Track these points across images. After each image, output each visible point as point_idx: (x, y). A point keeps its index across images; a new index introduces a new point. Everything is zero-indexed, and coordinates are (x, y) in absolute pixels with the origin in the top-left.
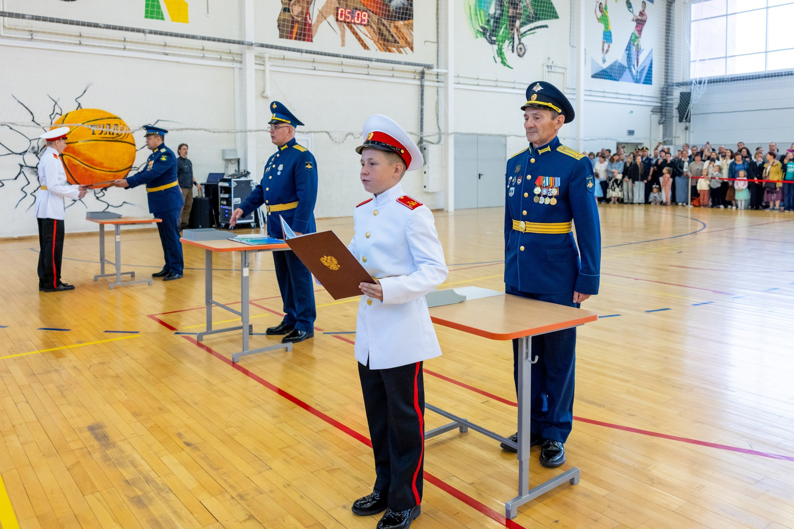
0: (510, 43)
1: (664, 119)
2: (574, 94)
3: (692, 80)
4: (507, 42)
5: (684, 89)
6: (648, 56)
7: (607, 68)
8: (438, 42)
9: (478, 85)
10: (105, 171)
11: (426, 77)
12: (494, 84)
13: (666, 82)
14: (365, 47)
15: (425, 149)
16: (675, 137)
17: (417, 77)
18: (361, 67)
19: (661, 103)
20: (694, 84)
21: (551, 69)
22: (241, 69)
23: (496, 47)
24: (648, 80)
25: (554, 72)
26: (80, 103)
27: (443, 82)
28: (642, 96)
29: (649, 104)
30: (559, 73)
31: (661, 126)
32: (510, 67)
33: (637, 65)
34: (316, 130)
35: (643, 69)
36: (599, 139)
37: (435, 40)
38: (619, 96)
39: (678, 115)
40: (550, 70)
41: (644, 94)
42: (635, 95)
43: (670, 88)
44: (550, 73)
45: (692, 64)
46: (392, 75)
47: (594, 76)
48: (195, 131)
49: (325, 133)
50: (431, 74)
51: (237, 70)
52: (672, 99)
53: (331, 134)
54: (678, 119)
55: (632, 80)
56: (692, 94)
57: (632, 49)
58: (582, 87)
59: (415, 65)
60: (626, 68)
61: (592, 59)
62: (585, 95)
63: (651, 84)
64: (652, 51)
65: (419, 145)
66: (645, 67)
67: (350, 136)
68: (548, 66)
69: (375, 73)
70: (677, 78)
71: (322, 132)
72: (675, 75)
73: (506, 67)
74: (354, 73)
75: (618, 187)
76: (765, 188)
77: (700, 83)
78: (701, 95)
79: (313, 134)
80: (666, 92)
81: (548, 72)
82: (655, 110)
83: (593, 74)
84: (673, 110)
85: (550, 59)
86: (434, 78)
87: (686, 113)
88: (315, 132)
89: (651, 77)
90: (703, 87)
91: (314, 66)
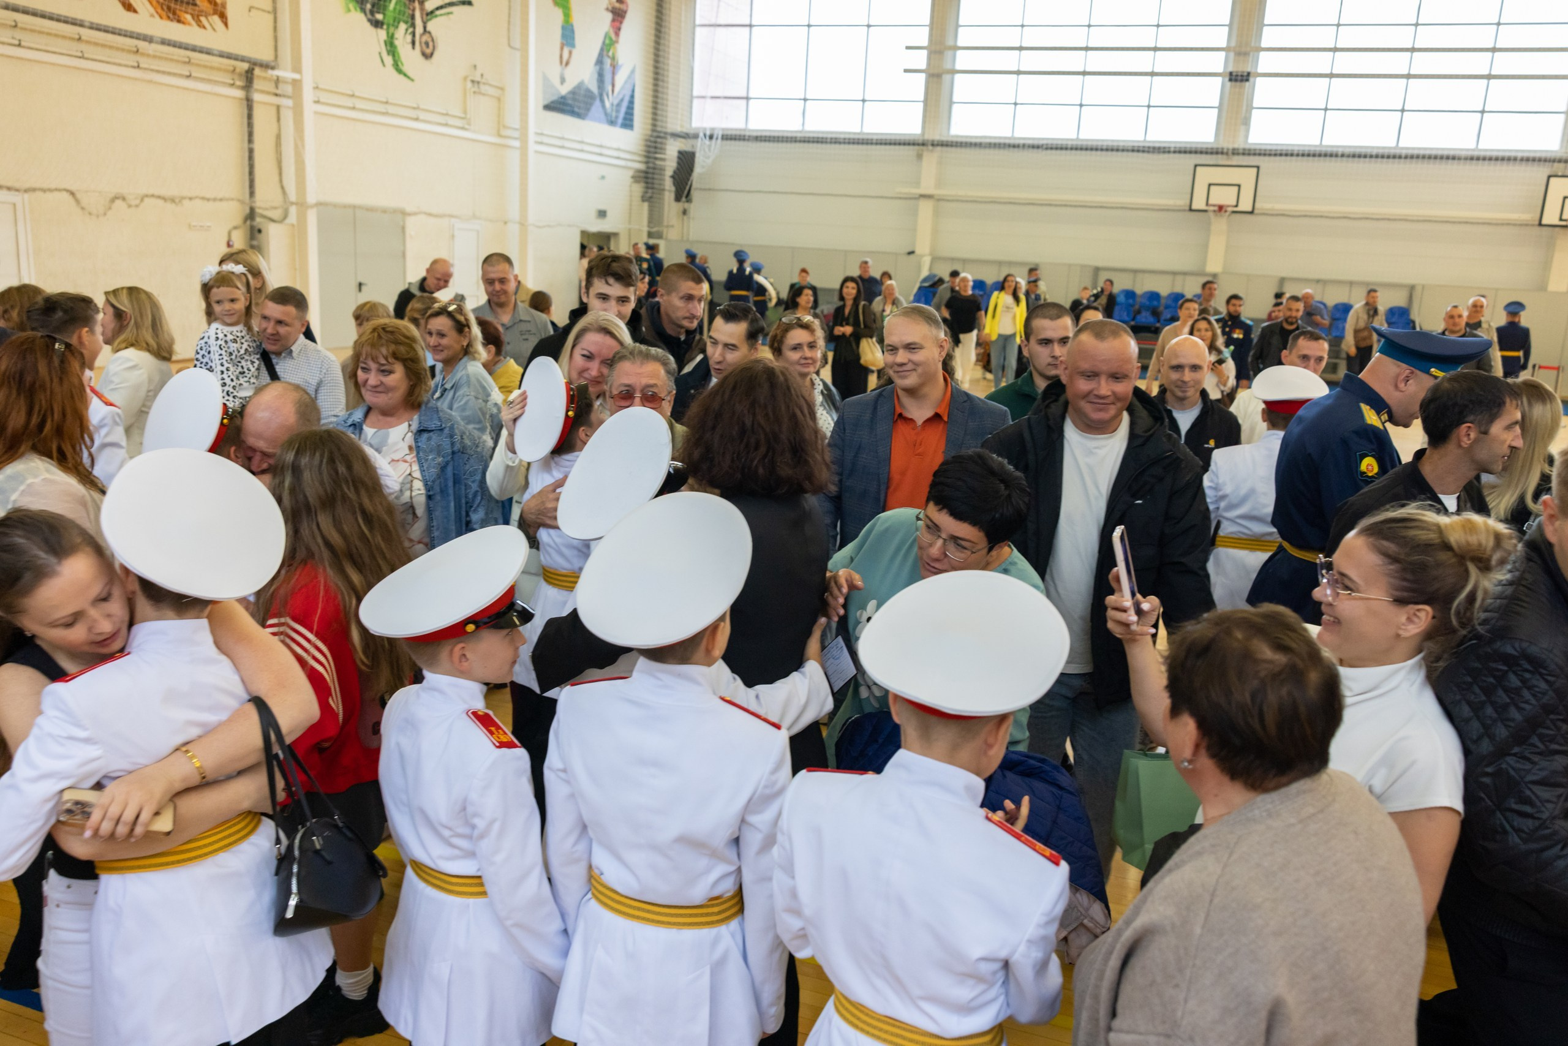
0: (407, 30)
1: (649, 195)
2: (517, 139)
3: (698, 129)
4: (403, 27)
5: (685, 145)
8: (275, 11)
9: (353, 108)
11: (257, 84)
12: (381, 108)
13: (653, 131)
14: (129, 7)
15: (260, 231)
16: (668, 226)
17: (239, 83)
18: (123, 50)
19: (647, 163)
20: (701, 138)
21: (478, 87)
23: (382, 34)
24: (628, 123)
25: (482, 95)
27: (288, 97)
28: (618, 149)
29: (630, 164)
30: (491, 96)
31: (646, 205)
32: (405, 75)
33: (613, 94)
34: (45, 186)
37: (269, 8)
38: (587, 148)
39: (673, 189)
40: (475, 90)
41: (622, 147)
42: (609, 148)
43: (659, 140)
44: (477, 96)
45: (696, 103)
46: (188, 74)
47: (547, 107)
50: (265, 78)
53: (78, 196)
54: (673, 196)
56: (697, 155)
58: (532, 127)
59: (236, 58)
61: (546, 77)
62: (536, 142)
63: (632, 128)
64: (633, 72)
65: (248, 222)
67: (118, 202)
68: (473, 81)
69: (152, 67)
70: (672, 124)
71: (58, 190)
72: (669, 120)
73: (402, 77)
74: (108, 63)
77: (711, 137)
78: (711, 159)
79: (39, 194)
80: (653, 145)
81: (475, 92)
82: (637, 176)
83: (546, 102)
84: (664, 180)
85: (478, 68)
86: (271, 87)
87: (687, 188)
88: (44, 190)
89: (632, 120)
90: (716, 144)
91: (18, 38)
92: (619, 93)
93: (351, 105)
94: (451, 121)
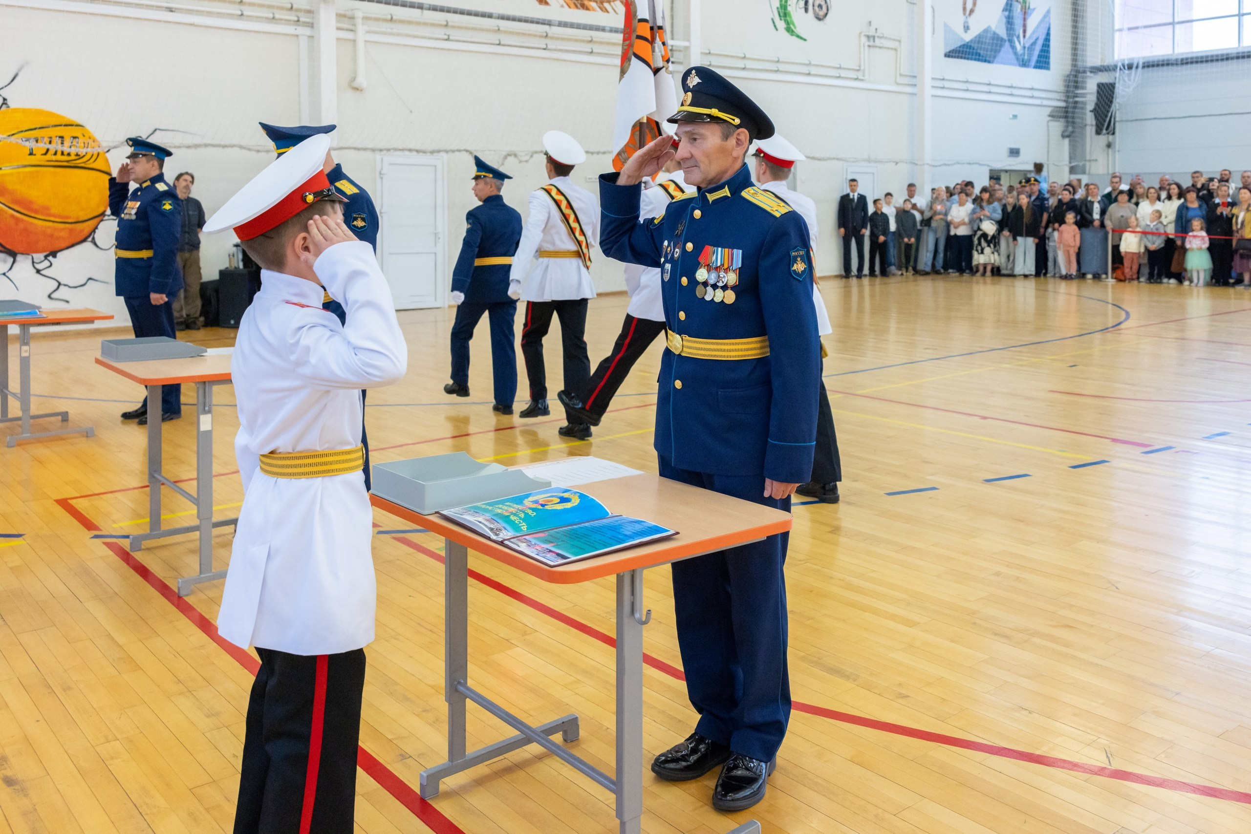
1: (1069, 130)
2: (915, 85)
3: (1117, 62)
5: (1104, 78)
6: (1041, 21)
7: (971, 41)
9: (744, 69)
10: (53, 222)
12: (772, 66)
13: (1074, 65)
14: (542, 1)
16: (1090, 161)
18: (534, 35)
19: (1066, 101)
20: (1120, 69)
21: (874, 41)
22: (311, 37)
23: (776, 3)
24: (1043, 62)
25: (880, 47)
26: (6, 97)
27: (679, 63)
28: (1032, 89)
29: (1046, 102)
30: (888, 48)
31: (1067, 141)
32: (800, 36)
33: (1024, 36)
35: (1034, 44)
36: (958, 163)
38: (993, 89)
39: (1094, 123)
40: (871, 43)
41: (1035, 87)
42: (1021, 88)
43: (1080, 75)
44: (872, 49)
45: (1117, 35)
46: (590, 51)
47: (948, 55)
48: (221, 149)
49: (464, 153)
51: (304, 41)
52: (1084, 95)
54: (1093, 129)
55: (1016, 62)
56: (1117, 85)
57: (1015, 9)
58: (928, 74)
60: (1005, 41)
61: (945, 25)
62: (933, 87)
63: (1048, 68)
64: (1048, 12)
66: (1037, 39)
67: (510, 159)
68: (868, 37)
69: (557, 46)
70: (1092, 58)
71: (459, 151)
72: (1088, 53)
73: (794, 38)
74: (520, 46)
75: (989, 246)
76: (1236, 251)
77: (1130, 67)
78: (1131, 88)
79: (443, 154)
80: (1074, 82)
82: (1054, 114)
83: (948, 50)
84: (1085, 114)
85: (872, 23)
87: (1108, 120)
89: (1048, 57)
90: (1136, 74)
91: (448, 34)
92: (1034, 32)
93: (743, 66)
94: (843, 73)
